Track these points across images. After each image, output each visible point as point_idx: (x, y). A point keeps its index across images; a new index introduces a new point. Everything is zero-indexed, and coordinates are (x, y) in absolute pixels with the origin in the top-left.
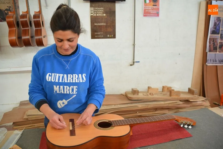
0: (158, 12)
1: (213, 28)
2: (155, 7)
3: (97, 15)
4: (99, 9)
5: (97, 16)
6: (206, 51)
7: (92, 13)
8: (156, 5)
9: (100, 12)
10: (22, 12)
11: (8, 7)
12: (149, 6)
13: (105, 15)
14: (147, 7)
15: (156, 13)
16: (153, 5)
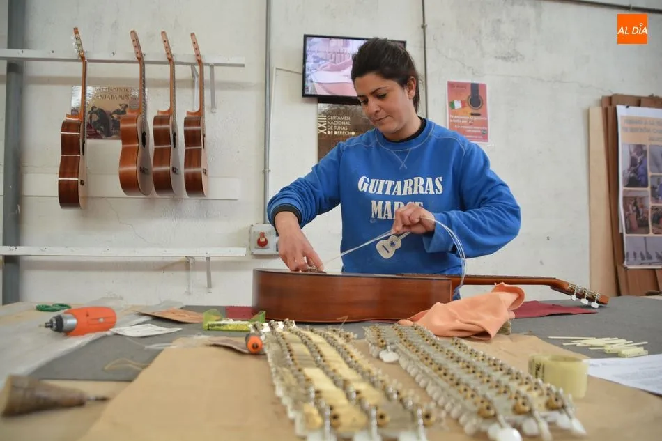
0: (484, 130)
1: (629, 170)
2: (476, 118)
3: (333, 133)
4: (339, 120)
5: (334, 136)
6: (620, 231)
7: (321, 128)
8: (479, 115)
9: (343, 126)
10: (159, 112)
11: (120, 105)
12: (462, 116)
13: (353, 133)
14: (457, 119)
15: (479, 131)
16: (472, 114)
